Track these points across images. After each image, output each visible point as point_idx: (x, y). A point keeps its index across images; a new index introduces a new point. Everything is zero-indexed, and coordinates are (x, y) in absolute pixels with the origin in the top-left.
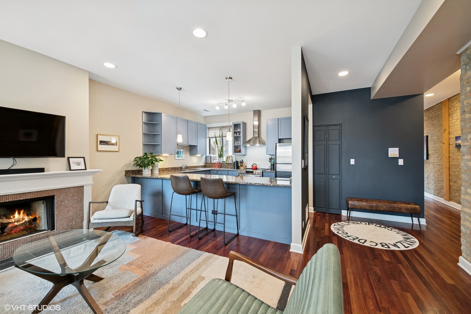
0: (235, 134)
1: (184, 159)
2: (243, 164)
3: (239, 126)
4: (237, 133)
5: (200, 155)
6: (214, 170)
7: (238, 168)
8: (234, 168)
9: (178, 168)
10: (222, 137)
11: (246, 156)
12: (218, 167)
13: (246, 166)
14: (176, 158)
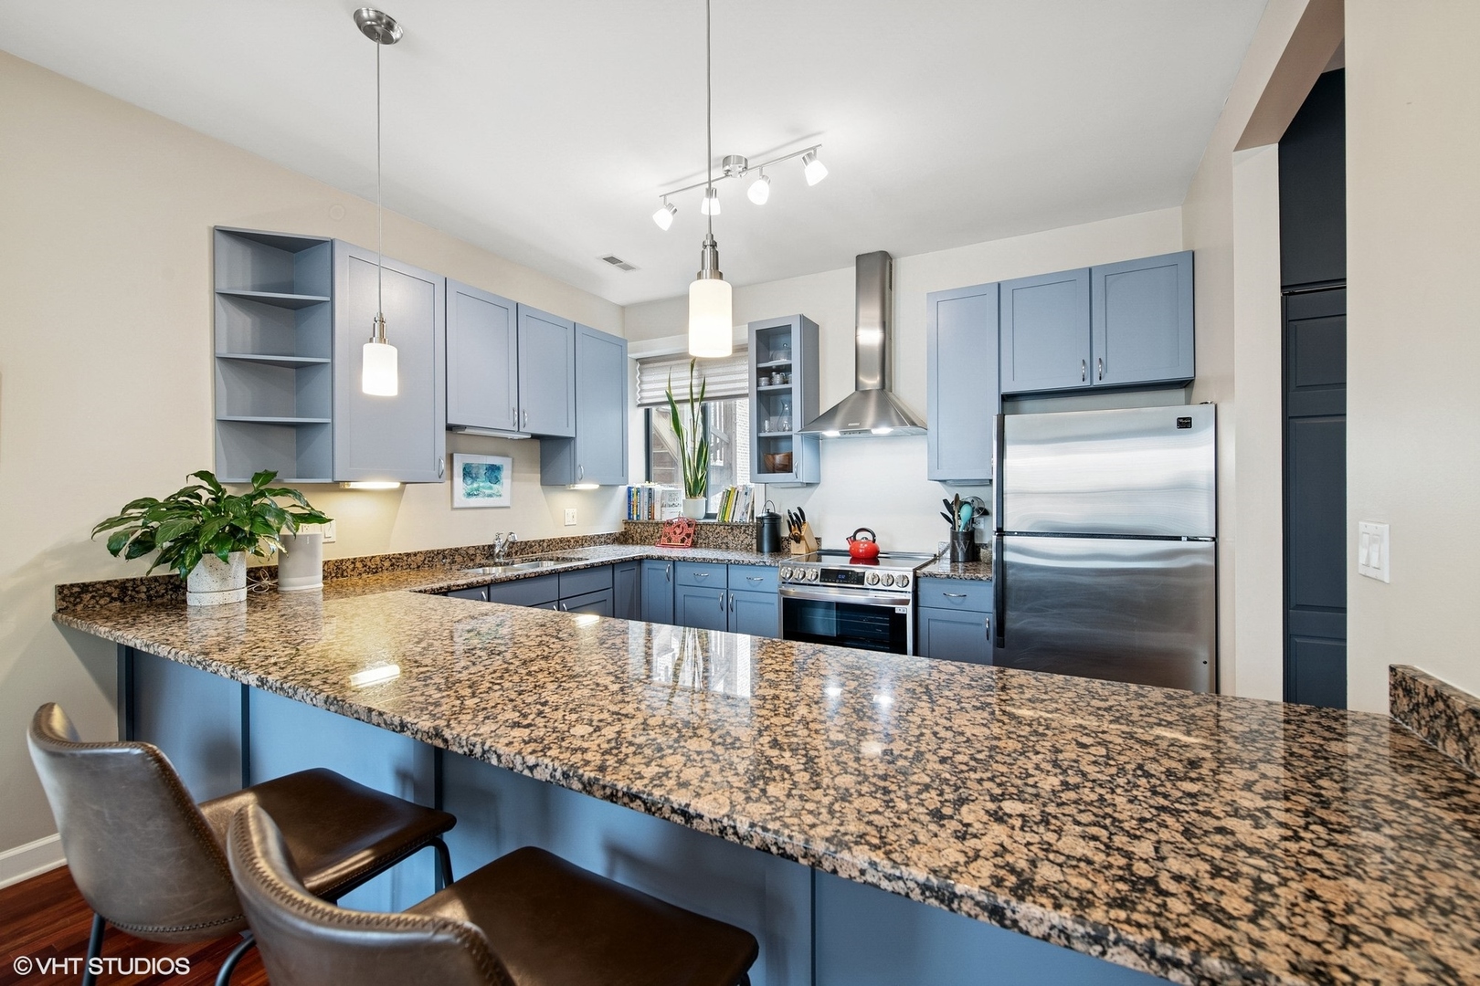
0: (764, 380)
1: (507, 504)
2: (804, 528)
3: (783, 340)
4: (771, 378)
5: (597, 486)
6: (660, 558)
7: (777, 547)
8: (760, 550)
9: (471, 552)
10: (702, 399)
11: (817, 491)
12: (683, 541)
13: (818, 539)
14: (460, 499)
